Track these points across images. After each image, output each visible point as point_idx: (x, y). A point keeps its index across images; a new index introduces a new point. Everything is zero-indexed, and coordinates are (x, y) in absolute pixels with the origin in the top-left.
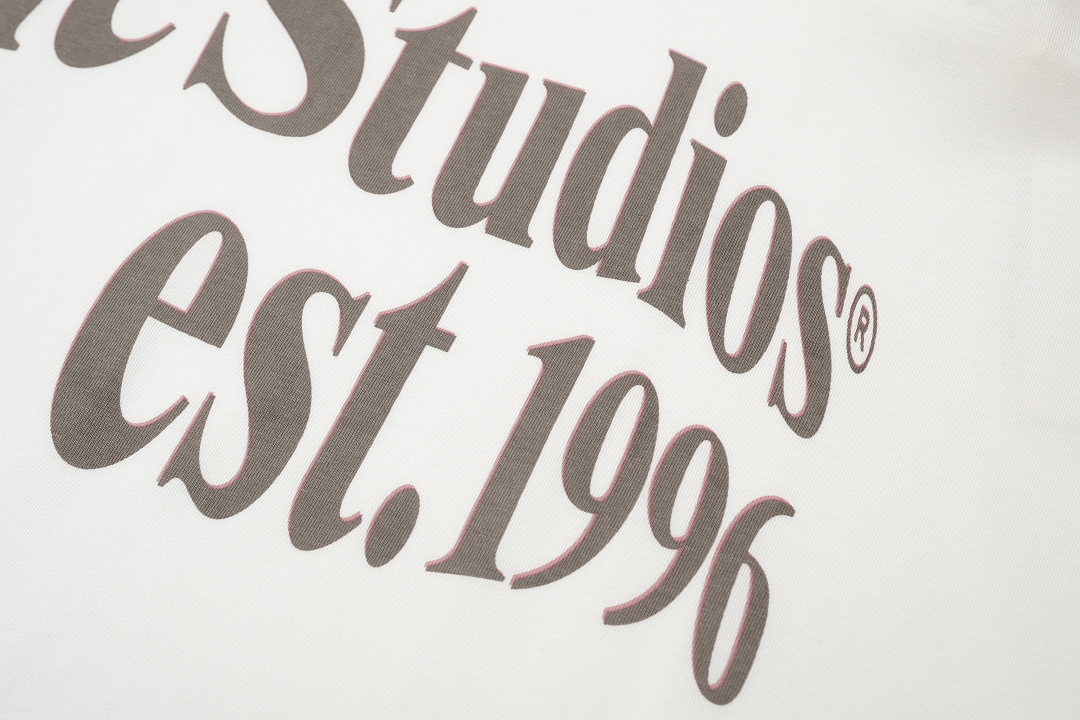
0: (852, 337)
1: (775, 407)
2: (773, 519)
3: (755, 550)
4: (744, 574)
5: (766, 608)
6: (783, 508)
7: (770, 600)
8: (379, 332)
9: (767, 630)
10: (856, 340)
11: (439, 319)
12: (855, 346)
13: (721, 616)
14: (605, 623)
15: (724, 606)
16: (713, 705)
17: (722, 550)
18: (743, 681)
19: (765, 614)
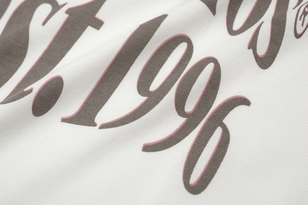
0: (299, 18)
1: (251, 50)
2: (238, 107)
3: (226, 121)
4: (218, 132)
5: (227, 148)
6: (245, 102)
7: (230, 145)
8: (67, 16)
9: (225, 159)
10: (300, 19)
11: (97, 12)
12: (299, 23)
13: (202, 150)
14: (143, 151)
15: (205, 146)
16: (190, 194)
17: (210, 120)
18: (208, 184)
19: (225, 151)
